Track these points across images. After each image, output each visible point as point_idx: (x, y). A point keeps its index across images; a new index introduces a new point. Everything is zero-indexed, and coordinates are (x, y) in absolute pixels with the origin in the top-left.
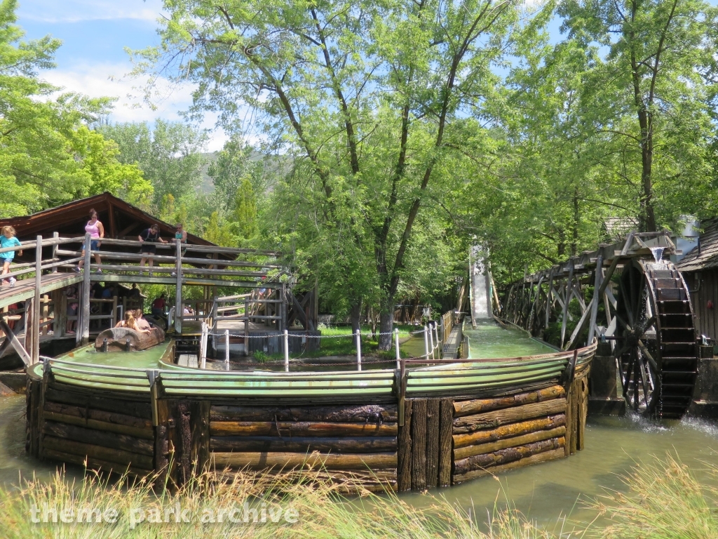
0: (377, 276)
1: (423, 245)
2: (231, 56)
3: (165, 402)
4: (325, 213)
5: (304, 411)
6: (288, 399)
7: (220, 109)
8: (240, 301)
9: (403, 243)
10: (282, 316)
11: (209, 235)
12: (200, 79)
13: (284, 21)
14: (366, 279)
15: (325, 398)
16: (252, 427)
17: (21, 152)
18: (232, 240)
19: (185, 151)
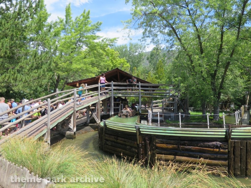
0: (212, 92)
1: (231, 79)
2: (155, 18)
3: (141, 136)
4: (191, 70)
5: (190, 142)
6: (184, 138)
7: (152, 37)
8: (159, 102)
9: (223, 79)
10: (175, 107)
11: (148, 80)
12: (145, 27)
13: (173, 2)
14: (208, 93)
15: (198, 138)
16: (170, 147)
17: (93, 58)
18: (156, 81)
19: (139, 52)
